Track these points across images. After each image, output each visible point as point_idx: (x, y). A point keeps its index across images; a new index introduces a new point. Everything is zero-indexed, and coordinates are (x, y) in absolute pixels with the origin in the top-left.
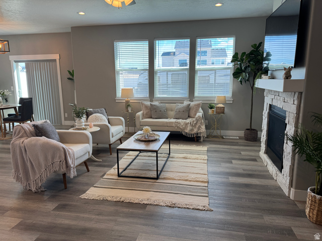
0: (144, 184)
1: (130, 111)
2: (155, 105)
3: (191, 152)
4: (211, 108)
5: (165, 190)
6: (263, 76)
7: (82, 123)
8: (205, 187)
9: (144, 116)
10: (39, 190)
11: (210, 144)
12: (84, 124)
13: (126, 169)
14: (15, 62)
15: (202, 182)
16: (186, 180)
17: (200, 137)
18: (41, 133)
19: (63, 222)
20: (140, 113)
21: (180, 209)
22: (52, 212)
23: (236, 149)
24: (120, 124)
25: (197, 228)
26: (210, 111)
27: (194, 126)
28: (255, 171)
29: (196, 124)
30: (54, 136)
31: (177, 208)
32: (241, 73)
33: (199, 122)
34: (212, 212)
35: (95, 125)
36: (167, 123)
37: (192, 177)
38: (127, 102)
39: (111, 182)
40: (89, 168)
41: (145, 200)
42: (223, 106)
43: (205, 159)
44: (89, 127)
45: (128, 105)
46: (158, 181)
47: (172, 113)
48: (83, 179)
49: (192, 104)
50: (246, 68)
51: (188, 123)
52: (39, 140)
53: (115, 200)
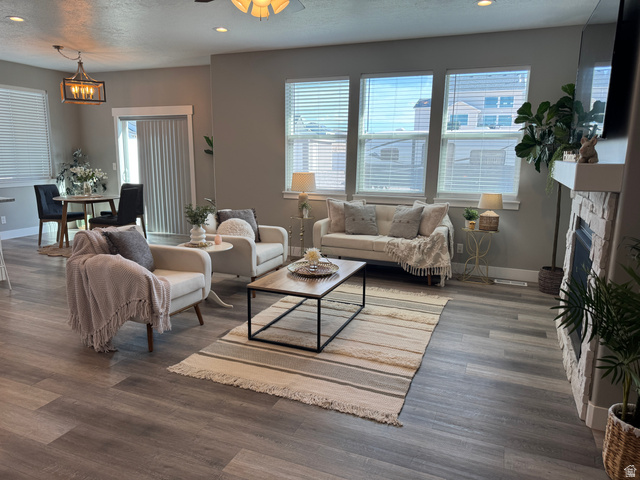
0: (290, 358)
1: (306, 217)
2: (352, 207)
3: (410, 307)
4: (470, 217)
5: (324, 374)
6: (566, 154)
7: (202, 233)
8: (408, 377)
9: (330, 229)
10: (106, 350)
11: (459, 293)
12: (204, 236)
13: (268, 326)
14: (122, 119)
15: (405, 367)
16: (374, 361)
17: (439, 277)
18: (117, 247)
19: (122, 409)
20: (322, 223)
21: (339, 414)
22: (113, 389)
23: (510, 308)
24: (279, 239)
25: (354, 456)
26: (467, 223)
27: (425, 252)
28: (532, 357)
29: (431, 249)
30: (140, 255)
31: (333, 413)
32: (533, 146)
33: (438, 246)
34: (400, 429)
35: (224, 240)
36: (372, 243)
37: (390, 355)
38: (303, 198)
39: (233, 347)
40: (205, 318)
41: (278, 389)
42: (495, 215)
43: (432, 322)
44: (213, 242)
45: (303, 204)
46: (320, 356)
47: (387, 225)
48: (187, 338)
49: (428, 207)
50: (543, 136)
51: (415, 247)
52: (109, 259)
53: (225, 382)
